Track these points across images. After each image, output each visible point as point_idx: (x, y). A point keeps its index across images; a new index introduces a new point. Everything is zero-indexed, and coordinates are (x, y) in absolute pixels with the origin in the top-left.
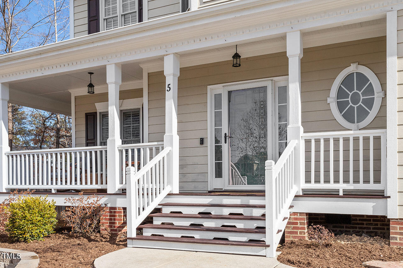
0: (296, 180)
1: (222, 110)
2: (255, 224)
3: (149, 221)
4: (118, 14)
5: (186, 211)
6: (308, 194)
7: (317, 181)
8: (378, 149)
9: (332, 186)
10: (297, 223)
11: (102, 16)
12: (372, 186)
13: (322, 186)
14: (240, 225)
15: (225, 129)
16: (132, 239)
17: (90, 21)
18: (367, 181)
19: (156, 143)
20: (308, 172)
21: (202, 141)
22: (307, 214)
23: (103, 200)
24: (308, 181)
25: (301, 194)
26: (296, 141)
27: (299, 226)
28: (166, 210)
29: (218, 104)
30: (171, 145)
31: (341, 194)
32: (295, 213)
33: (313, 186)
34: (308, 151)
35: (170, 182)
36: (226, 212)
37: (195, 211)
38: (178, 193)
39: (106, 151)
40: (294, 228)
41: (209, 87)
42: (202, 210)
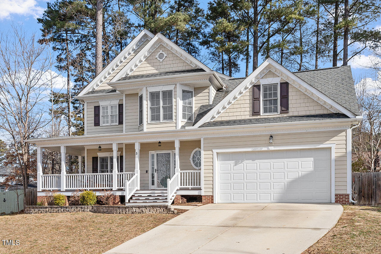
0: (178, 185)
1: (154, 160)
2: (165, 198)
3: (131, 198)
4: (109, 114)
5: (143, 195)
6: (181, 189)
7: (186, 185)
8: (200, 176)
9: (188, 187)
10: (178, 198)
11: (101, 114)
12: (198, 186)
13: (185, 187)
14: (160, 198)
15: (155, 167)
16: (127, 203)
17: (95, 116)
18: (197, 185)
19: (132, 172)
20: (181, 183)
21: (147, 172)
22: (181, 195)
23: (112, 193)
24: (181, 185)
25: (179, 189)
26: (178, 173)
27: (178, 199)
28: (136, 195)
29: (153, 158)
30: (138, 173)
31: (190, 189)
32: (177, 195)
33: (182, 187)
34: (181, 176)
35: (137, 186)
36: (156, 195)
37: (146, 195)
38: (139, 189)
39: (112, 175)
40: (177, 200)
41: (149, 151)
42: (148, 194)
